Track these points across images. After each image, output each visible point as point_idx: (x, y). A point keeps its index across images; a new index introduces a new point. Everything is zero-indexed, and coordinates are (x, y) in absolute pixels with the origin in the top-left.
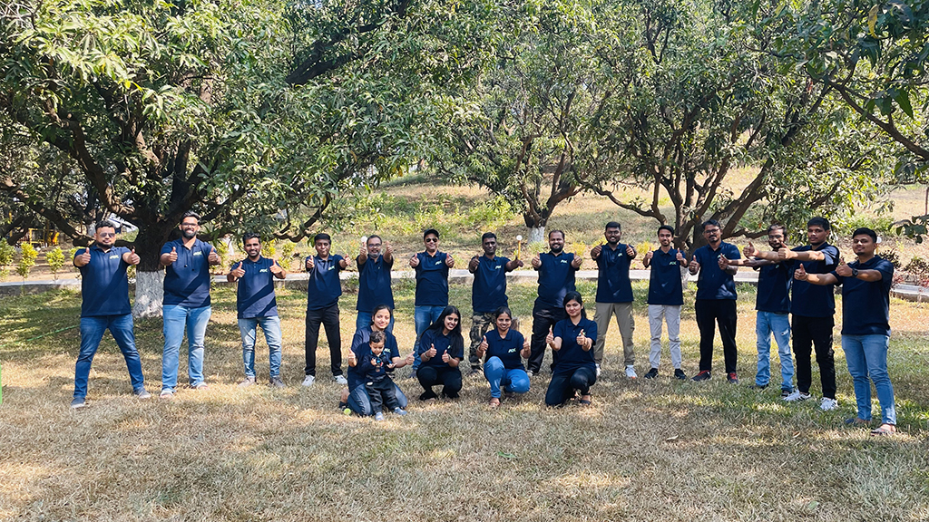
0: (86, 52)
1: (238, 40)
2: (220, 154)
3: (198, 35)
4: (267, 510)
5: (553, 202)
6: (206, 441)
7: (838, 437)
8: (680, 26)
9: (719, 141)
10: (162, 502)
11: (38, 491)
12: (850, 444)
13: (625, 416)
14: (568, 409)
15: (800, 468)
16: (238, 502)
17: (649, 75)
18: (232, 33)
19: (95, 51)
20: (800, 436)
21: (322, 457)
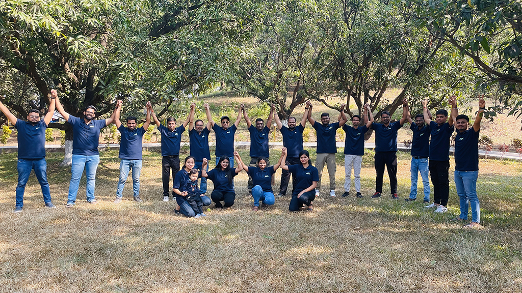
0: (35, 15)
1: (121, 11)
2: (111, 76)
3: (98, 7)
4: (135, 267)
5: (293, 106)
6: (102, 231)
7: (445, 227)
8: (362, 10)
9: (382, 73)
10: (76, 262)
11: (7, 257)
12: (452, 231)
13: (332, 216)
14: (300, 213)
15: (425, 243)
16: (119, 263)
17: (345, 36)
18: (117, 8)
19: (40, 14)
20: (425, 227)
21: (166, 239)
